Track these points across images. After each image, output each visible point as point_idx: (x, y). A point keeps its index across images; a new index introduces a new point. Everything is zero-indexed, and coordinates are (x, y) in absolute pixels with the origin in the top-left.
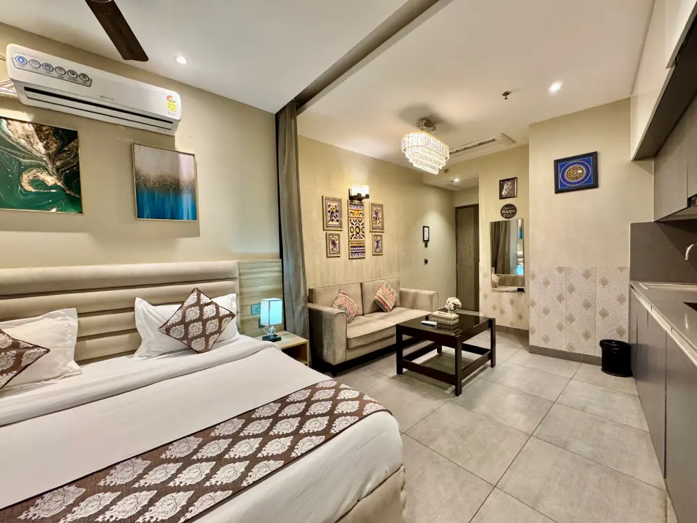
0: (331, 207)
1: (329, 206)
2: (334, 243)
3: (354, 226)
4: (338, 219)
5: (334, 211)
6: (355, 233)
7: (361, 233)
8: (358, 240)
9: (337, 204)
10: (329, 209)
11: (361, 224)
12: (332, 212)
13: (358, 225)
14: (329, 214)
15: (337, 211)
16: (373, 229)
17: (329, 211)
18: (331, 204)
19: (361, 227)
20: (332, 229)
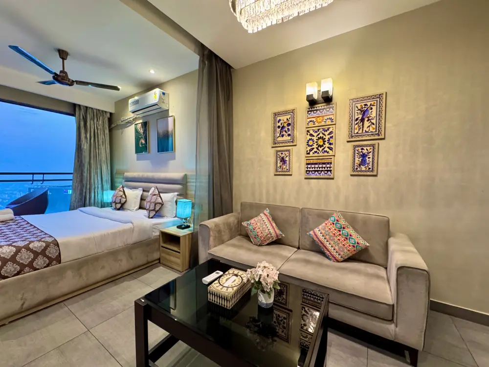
0: (281, 122)
1: (280, 120)
2: (283, 160)
3: (315, 138)
4: (290, 133)
5: (285, 125)
6: (315, 146)
7: (327, 145)
8: (321, 154)
9: (288, 117)
10: (279, 124)
11: (326, 133)
12: (283, 127)
13: (321, 135)
14: (279, 130)
15: (289, 125)
16: (352, 137)
17: (279, 127)
18: (281, 118)
19: (327, 137)
20: (281, 145)
